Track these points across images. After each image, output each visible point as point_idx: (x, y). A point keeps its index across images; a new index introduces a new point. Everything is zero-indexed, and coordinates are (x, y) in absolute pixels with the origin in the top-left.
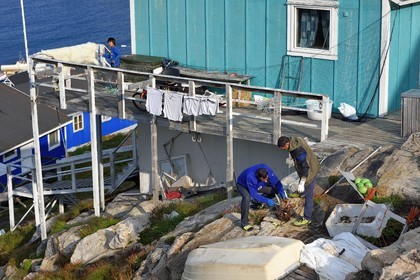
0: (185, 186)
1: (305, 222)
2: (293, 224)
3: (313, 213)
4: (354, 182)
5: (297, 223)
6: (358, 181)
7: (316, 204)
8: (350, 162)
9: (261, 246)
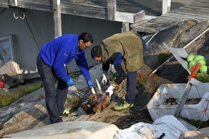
0: (10, 73)
1: (126, 106)
2: (113, 109)
3: (137, 96)
4: (185, 59)
5: (117, 108)
6: (191, 58)
7: (141, 86)
8: (184, 38)
9: (69, 132)
